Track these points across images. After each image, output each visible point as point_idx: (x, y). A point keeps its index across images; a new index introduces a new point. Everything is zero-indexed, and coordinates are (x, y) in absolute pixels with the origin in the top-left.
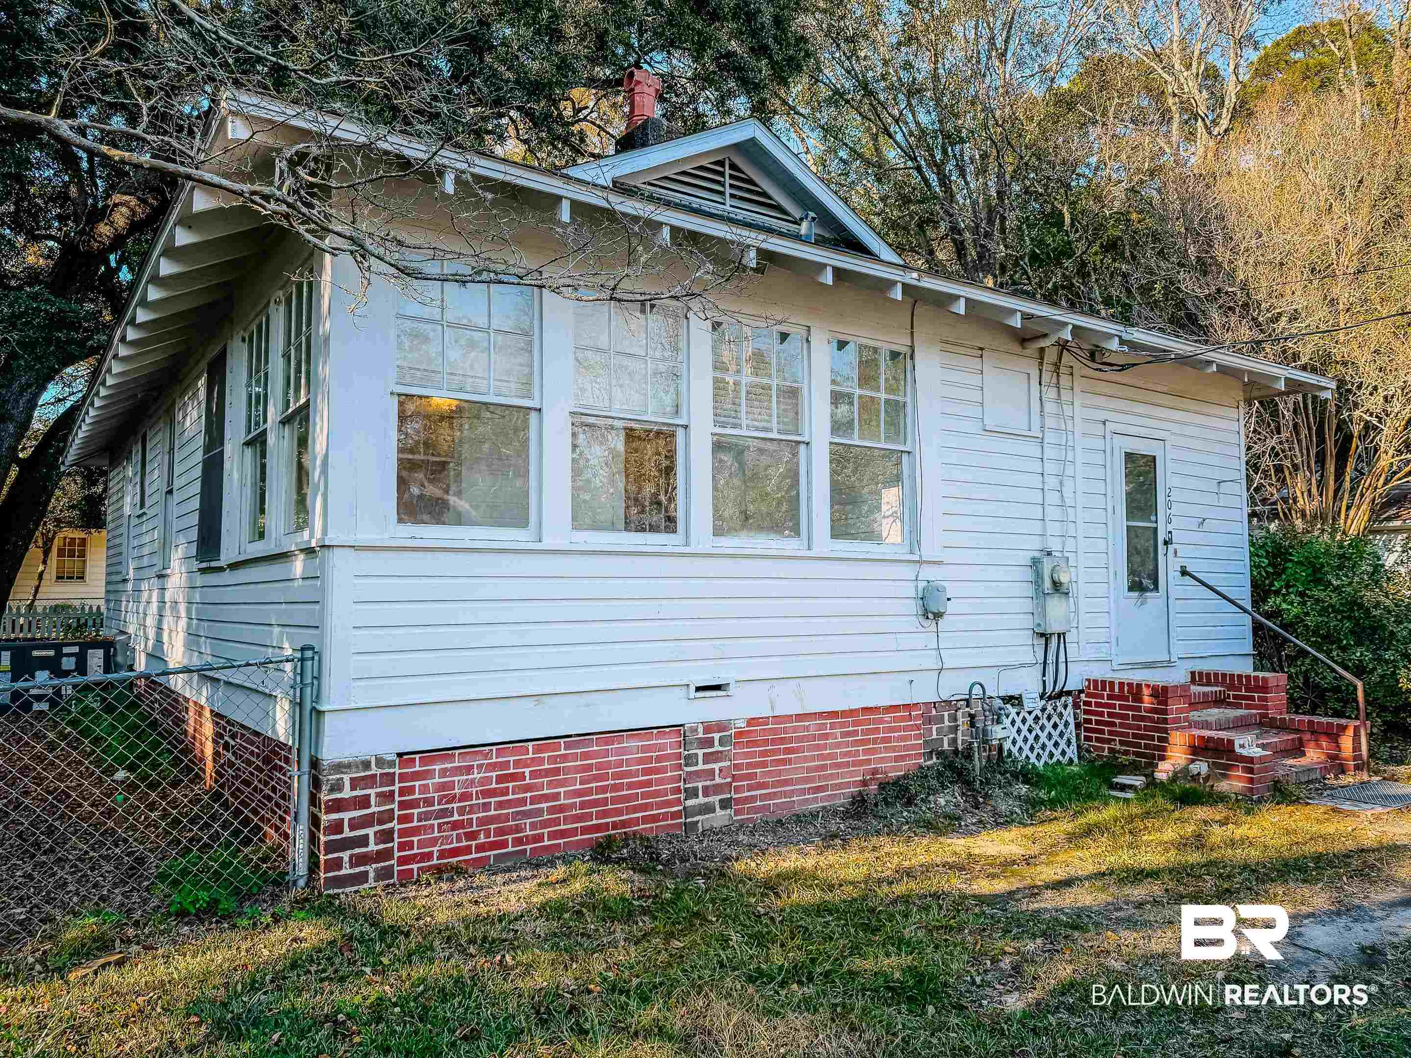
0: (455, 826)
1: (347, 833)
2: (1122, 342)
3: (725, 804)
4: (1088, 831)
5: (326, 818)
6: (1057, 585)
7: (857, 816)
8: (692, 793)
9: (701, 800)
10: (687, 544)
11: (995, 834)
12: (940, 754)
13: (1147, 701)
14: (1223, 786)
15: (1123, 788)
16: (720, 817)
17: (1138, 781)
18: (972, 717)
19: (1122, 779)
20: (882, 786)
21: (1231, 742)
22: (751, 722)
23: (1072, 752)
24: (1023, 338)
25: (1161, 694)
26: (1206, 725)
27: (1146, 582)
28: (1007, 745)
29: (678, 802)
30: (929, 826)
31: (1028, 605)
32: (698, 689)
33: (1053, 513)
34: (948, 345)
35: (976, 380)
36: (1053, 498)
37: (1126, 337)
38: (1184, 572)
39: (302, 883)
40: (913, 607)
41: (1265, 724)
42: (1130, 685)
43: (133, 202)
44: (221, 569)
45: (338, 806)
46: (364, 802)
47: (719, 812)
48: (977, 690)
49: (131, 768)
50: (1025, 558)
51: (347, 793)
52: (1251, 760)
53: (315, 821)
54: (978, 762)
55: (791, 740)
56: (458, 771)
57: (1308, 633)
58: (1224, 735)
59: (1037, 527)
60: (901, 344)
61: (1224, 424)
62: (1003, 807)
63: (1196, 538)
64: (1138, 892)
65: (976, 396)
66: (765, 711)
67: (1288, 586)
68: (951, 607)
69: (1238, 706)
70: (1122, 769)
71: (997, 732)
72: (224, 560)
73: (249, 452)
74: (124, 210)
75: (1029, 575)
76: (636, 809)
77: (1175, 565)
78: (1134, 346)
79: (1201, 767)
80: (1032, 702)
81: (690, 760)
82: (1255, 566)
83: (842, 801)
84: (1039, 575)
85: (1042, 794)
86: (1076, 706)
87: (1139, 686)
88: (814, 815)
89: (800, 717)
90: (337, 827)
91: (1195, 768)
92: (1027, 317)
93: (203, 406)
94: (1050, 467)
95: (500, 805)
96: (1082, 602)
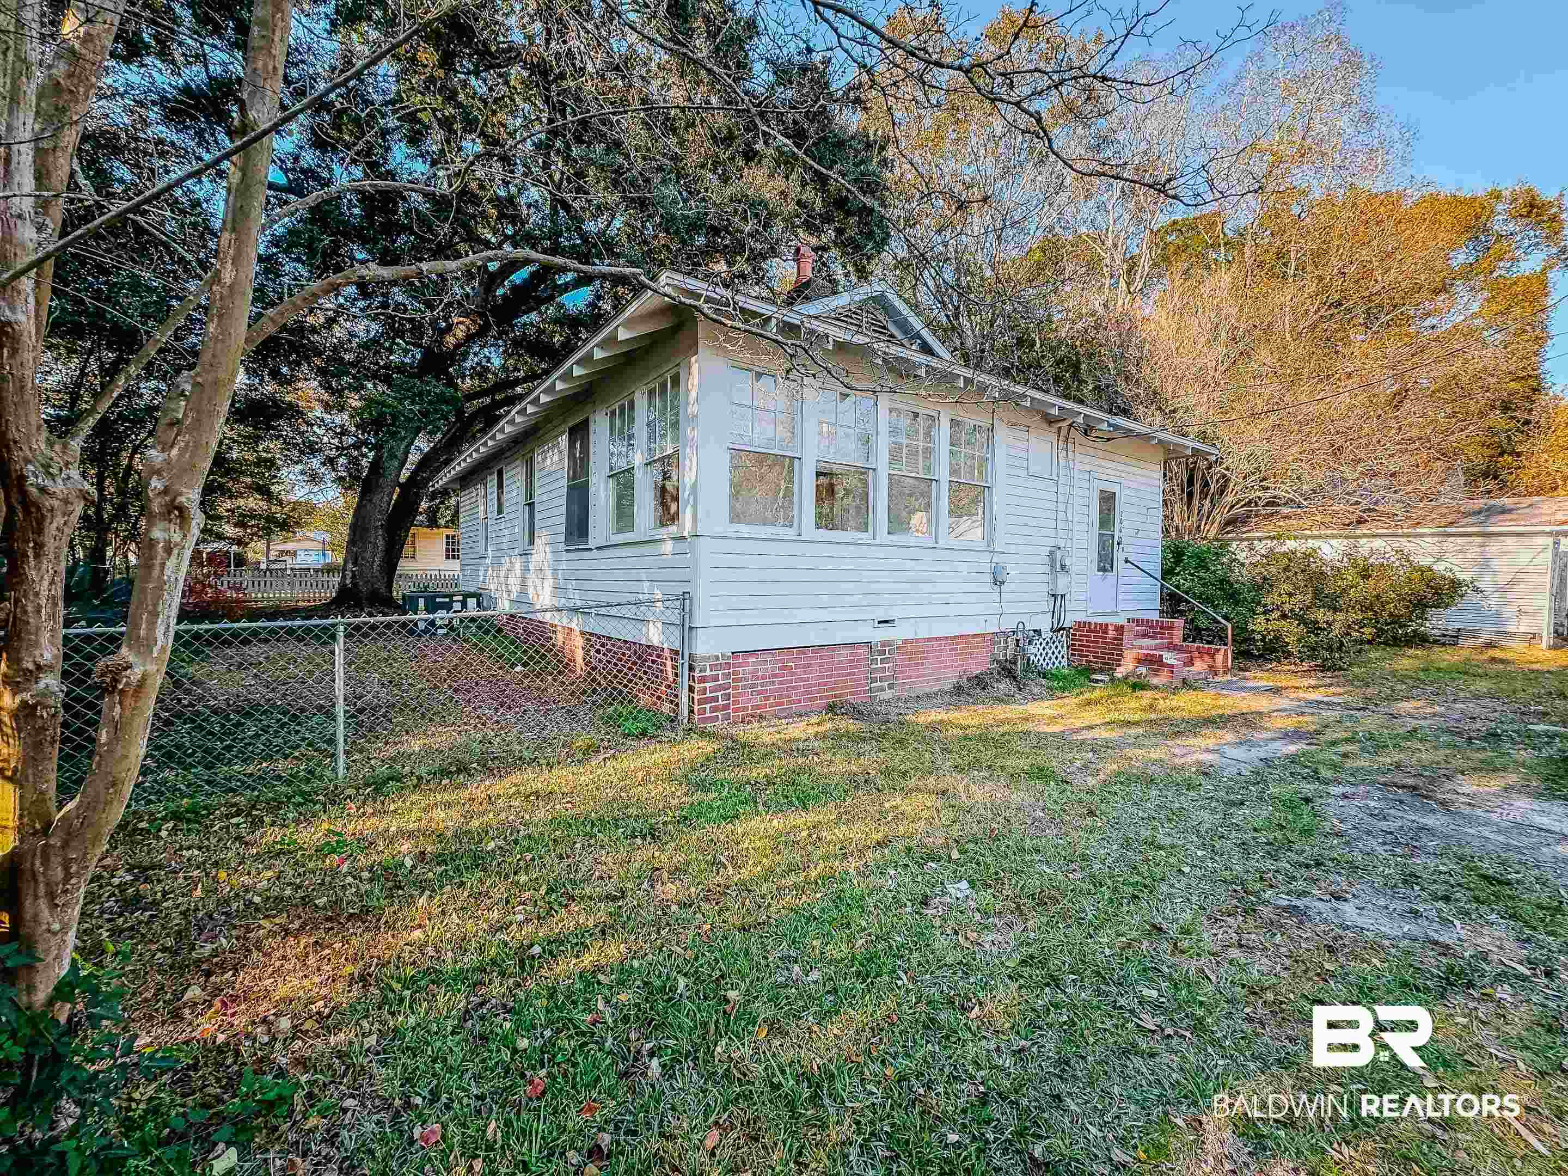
0: (759, 693)
1: (708, 695)
2: (1109, 425)
3: (891, 687)
4: (1089, 703)
5: (697, 686)
6: (1063, 567)
7: (958, 694)
8: (874, 680)
9: (879, 684)
10: (874, 538)
11: (1036, 704)
12: (998, 662)
13: (1111, 634)
14: (1155, 681)
15: (1097, 681)
16: (887, 695)
17: (1106, 678)
18: (1017, 641)
19: (1094, 677)
20: (969, 679)
21: (1161, 656)
22: (905, 641)
23: (1065, 662)
24: (1050, 421)
25: (1120, 629)
26: (1141, 648)
27: (1108, 566)
28: (1032, 657)
29: (867, 685)
30: (1000, 700)
31: (1046, 578)
32: (880, 622)
33: (1061, 525)
34: (1011, 424)
35: (1024, 445)
36: (1061, 516)
37: (1111, 421)
38: (1127, 561)
39: (685, 721)
40: (989, 578)
41: (1172, 647)
42: (1101, 625)
43: (468, 322)
44: (590, 550)
45: (703, 680)
46: (716, 678)
47: (888, 691)
48: (1021, 627)
49: (525, 665)
50: (1046, 551)
51: (708, 673)
52: (1172, 666)
53: (691, 689)
54: (1019, 668)
55: (924, 652)
56: (760, 663)
57: (1199, 597)
58: (1157, 653)
59: (1052, 533)
60: (985, 422)
61: (1151, 474)
62: (1036, 690)
63: (1136, 541)
64: (1133, 731)
65: (1023, 454)
66: (910, 636)
67: (1184, 570)
68: (1008, 579)
69: (1153, 638)
70: (1094, 671)
71: (1032, 649)
72: (592, 543)
73: (611, 480)
74: (462, 327)
75: (1047, 560)
76: (847, 687)
77: (1122, 556)
78: (1117, 427)
79: (1143, 670)
80: (1046, 634)
81: (874, 662)
82: (1164, 558)
83: (948, 686)
84: (1053, 561)
85: (1055, 684)
86: (1068, 636)
87: (1107, 625)
88: (936, 694)
89: (929, 639)
90: (704, 691)
91: (1138, 671)
92: (1061, 408)
93: (566, 453)
94: (1061, 499)
95: (781, 683)
96: (1073, 575)
